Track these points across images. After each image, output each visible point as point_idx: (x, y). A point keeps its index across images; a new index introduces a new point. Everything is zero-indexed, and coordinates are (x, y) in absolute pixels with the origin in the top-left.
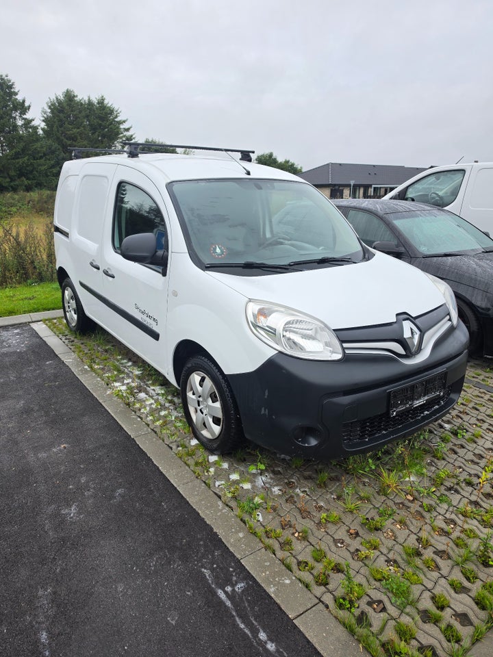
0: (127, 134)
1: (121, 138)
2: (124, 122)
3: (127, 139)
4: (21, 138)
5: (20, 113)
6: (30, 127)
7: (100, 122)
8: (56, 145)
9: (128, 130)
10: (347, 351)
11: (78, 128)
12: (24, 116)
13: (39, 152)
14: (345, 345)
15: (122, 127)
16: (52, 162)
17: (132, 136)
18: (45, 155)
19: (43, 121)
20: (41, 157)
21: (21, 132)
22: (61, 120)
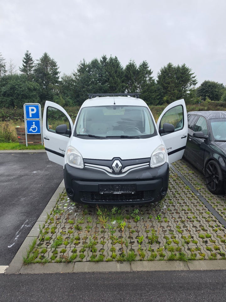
0: (193, 79)
1: (190, 81)
2: (193, 74)
3: (193, 81)
4: (147, 85)
5: (148, 75)
6: (152, 80)
7: (182, 75)
8: (161, 87)
9: (194, 77)
10: (85, 166)
11: (171, 79)
12: (149, 76)
13: (153, 90)
14: (85, 164)
15: (191, 76)
16: (158, 94)
17: (195, 80)
18: (155, 91)
19: (158, 77)
20: (154, 92)
21: (148, 83)
22: (165, 76)
